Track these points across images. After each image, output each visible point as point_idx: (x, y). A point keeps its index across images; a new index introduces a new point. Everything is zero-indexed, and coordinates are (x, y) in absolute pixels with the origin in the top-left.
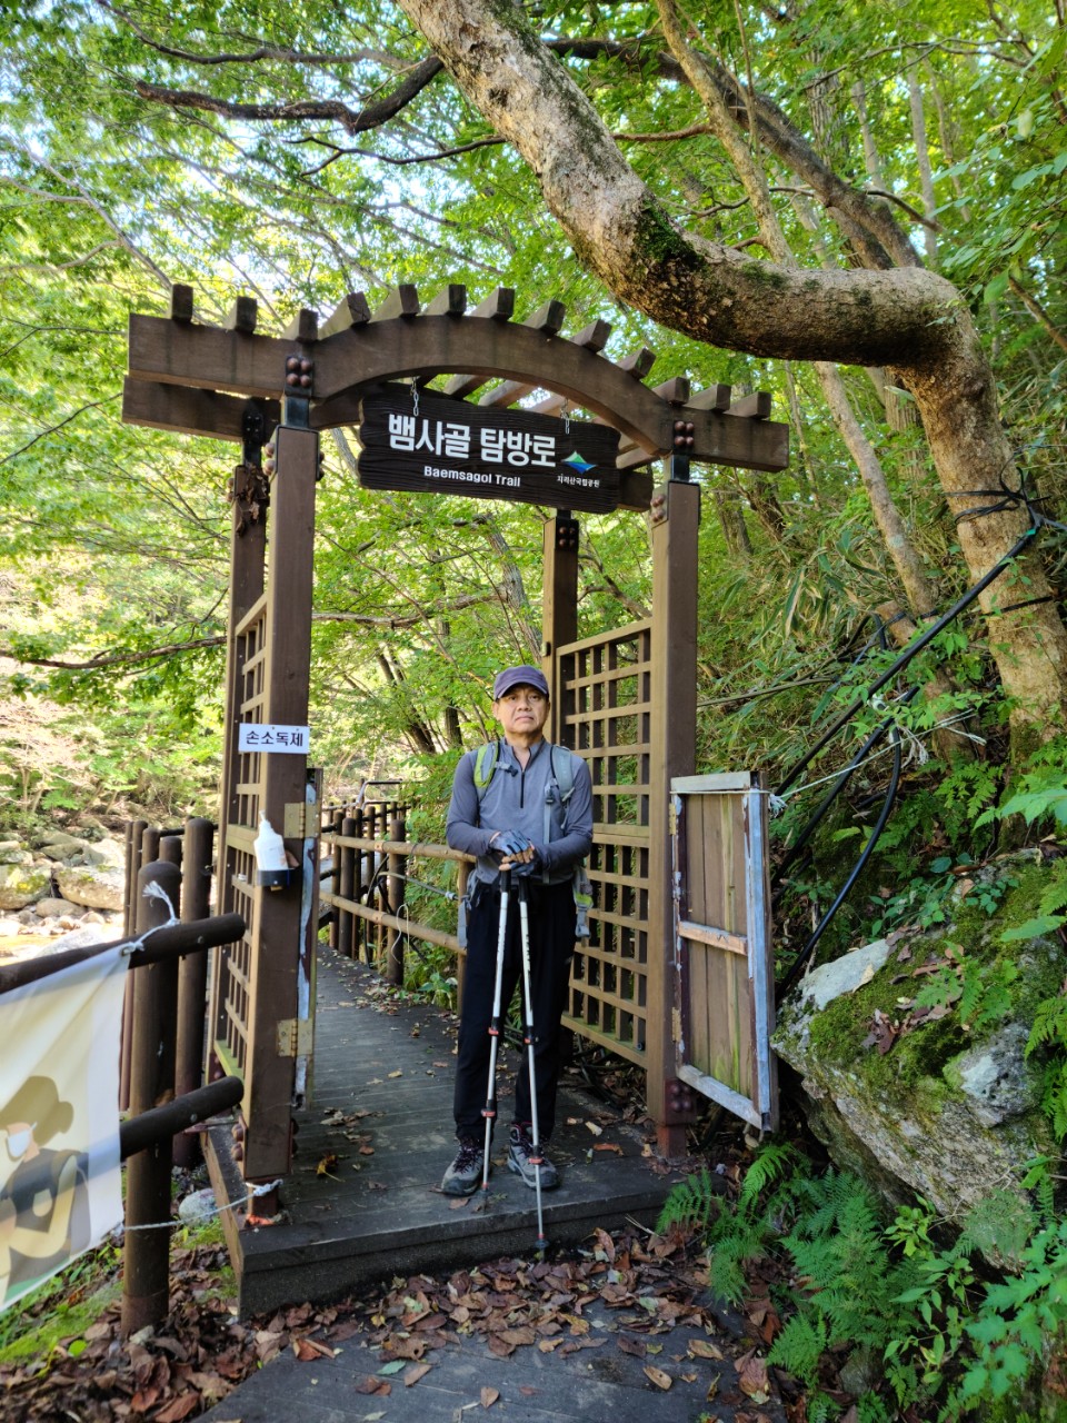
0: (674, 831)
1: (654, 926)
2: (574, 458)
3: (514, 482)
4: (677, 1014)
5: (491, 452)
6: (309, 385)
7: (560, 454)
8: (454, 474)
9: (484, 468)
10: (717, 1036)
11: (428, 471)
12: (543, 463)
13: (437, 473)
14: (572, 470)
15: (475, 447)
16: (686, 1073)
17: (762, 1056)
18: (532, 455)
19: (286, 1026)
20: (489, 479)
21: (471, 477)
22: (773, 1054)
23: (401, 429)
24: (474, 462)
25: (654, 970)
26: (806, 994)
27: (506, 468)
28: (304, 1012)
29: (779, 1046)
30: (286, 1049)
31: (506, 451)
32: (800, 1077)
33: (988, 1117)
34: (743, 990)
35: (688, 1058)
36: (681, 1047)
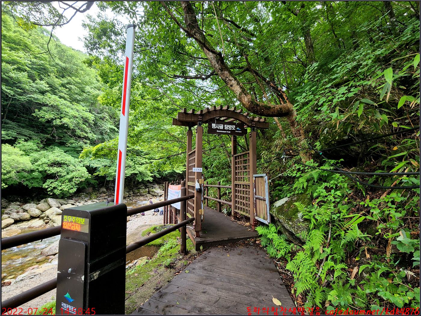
0: (254, 182)
1: (251, 196)
2: (238, 128)
3: (230, 132)
4: (255, 209)
5: (226, 128)
6: (202, 120)
7: (236, 128)
8: (221, 131)
9: (225, 130)
10: (261, 212)
11: (217, 131)
12: (233, 129)
13: (219, 131)
14: (238, 130)
15: (224, 127)
16: (256, 218)
17: (268, 214)
18: (232, 128)
19: (200, 210)
20: (226, 132)
21: (223, 132)
22: (270, 214)
23: (214, 126)
24: (224, 130)
25: (251, 203)
26: (275, 205)
27: (228, 130)
28: (202, 208)
29: (271, 213)
30: (200, 213)
31: (228, 128)
32: (274, 217)
33: (302, 220)
34: (265, 205)
35: (257, 216)
36: (255, 214)
